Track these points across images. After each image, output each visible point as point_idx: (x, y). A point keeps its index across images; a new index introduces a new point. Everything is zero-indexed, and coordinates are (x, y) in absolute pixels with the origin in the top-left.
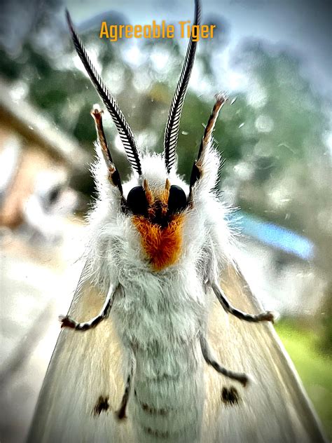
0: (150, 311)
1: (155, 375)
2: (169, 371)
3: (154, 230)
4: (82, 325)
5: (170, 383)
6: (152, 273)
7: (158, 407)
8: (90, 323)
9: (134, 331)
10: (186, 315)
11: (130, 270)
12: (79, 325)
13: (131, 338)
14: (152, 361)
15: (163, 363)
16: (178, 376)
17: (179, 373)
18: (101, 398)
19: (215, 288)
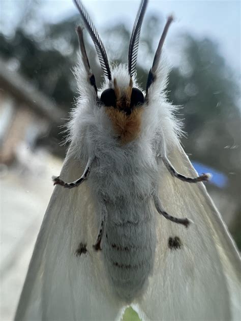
0: (118, 174)
1: (121, 222)
2: (131, 219)
3: (121, 115)
4: (69, 184)
5: (132, 227)
6: (120, 147)
7: (124, 245)
8: (74, 182)
9: (106, 189)
10: (144, 177)
11: (103, 145)
12: (66, 184)
13: (104, 194)
14: (119, 211)
15: (127, 213)
16: (138, 223)
17: (139, 221)
18: (81, 244)
19: (164, 160)
